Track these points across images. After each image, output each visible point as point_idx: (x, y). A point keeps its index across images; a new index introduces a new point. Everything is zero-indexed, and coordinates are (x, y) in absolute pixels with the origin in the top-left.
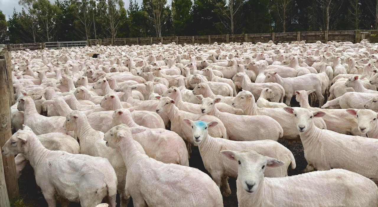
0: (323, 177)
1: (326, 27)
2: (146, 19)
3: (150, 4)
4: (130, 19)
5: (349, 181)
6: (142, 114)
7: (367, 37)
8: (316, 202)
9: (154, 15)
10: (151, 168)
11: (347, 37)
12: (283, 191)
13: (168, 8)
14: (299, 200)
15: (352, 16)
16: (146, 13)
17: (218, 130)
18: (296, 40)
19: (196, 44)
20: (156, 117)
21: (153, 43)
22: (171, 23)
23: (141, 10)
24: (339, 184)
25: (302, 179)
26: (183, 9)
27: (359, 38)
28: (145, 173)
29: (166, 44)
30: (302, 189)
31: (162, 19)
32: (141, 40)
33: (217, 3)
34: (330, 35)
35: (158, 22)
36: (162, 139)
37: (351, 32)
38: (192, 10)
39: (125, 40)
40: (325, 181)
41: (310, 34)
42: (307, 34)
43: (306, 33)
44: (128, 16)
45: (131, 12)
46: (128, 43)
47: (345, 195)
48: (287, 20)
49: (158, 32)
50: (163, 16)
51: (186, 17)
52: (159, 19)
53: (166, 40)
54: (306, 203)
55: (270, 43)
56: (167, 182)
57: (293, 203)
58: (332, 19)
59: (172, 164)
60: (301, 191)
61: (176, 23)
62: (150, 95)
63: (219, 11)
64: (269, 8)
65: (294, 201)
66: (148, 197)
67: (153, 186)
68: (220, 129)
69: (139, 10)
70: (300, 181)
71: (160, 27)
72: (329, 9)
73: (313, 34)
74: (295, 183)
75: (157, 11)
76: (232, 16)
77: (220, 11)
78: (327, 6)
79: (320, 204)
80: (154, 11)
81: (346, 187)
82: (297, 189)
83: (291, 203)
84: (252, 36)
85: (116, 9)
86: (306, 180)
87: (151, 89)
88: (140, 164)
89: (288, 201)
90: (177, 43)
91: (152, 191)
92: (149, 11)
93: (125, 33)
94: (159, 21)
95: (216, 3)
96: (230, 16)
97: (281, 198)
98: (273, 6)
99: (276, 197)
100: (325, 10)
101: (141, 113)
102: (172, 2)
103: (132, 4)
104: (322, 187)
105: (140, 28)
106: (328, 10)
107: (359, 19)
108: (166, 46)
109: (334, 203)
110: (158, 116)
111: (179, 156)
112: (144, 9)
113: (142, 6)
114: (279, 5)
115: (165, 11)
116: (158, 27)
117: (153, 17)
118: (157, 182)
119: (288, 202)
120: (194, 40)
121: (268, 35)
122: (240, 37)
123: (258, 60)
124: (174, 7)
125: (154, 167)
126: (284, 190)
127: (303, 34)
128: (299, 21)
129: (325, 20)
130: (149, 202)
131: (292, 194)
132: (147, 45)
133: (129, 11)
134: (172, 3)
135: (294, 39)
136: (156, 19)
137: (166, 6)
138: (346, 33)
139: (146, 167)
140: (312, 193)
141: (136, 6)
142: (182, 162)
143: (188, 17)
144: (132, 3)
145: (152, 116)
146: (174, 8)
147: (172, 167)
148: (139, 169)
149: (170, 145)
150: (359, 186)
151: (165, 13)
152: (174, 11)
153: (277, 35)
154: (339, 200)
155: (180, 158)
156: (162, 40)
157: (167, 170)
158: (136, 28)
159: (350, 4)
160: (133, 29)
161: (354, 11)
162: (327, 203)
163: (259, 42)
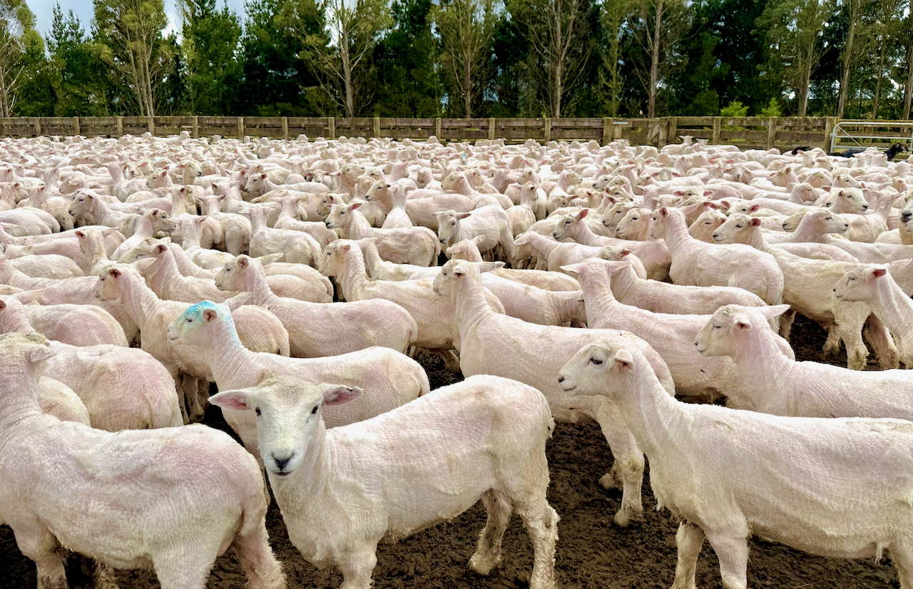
0: (451, 399)
1: (554, 110)
2: (108, 65)
3: (116, 25)
4: (55, 64)
5: (497, 397)
6: (56, 312)
7: (625, 133)
8: (440, 454)
9: (131, 56)
10: (64, 454)
11: (587, 133)
12: (374, 446)
13: (172, 41)
14: (407, 458)
15: (606, 88)
16: (106, 51)
17: (267, 337)
18: (486, 136)
19: (248, 137)
20: (99, 317)
21: (124, 133)
22: (183, 81)
23: (89, 40)
24: (479, 407)
25: (412, 412)
26: (216, 44)
27: (610, 134)
28: (48, 468)
29: (164, 136)
30: (413, 433)
31: (155, 69)
32: (88, 122)
33: (307, 36)
34: (556, 127)
35: (143, 77)
36: (102, 367)
37: (594, 122)
38: (240, 49)
39: (37, 122)
40: (456, 407)
41: (515, 124)
42: (509, 124)
43: (508, 121)
44: (48, 55)
45: (59, 44)
46: (47, 131)
47: (490, 426)
48: (474, 90)
49: (143, 103)
50: (158, 60)
51: (224, 67)
52: (145, 68)
53: (162, 125)
54: (422, 460)
55: (433, 141)
56: (118, 477)
57: (395, 467)
58: (566, 92)
59: (126, 433)
60: (411, 439)
61: (197, 83)
62: (95, 264)
63: (313, 58)
64: (434, 59)
65: (397, 462)
66: (62, 526)
67: (77, 496)
68: (271, 335)
69: (83, 39)
70: (407, 417)
71: (150, 90)
72: (562, 70)
73: (522, 124)
74: (398, 425)
75: (140, 46)
76: (348, 72)
77: (315, 57)
78: (557, 64)
79: (447, 456)
80: (131, 45)
81: (492, 409)
82: (404, 436)
83: (392, 466)
84: (391, 122)
85: (11, 32)
86: (420, 412)
87: (97, 249)
88: (32, 447)
89: (386, 463)
90: (196, 133)
91: (72, 509)
92: (116, 45)
93: (43, 104)
94: (145, 75)
95: (304, 36)
96: (342, 72)
97: (371, 462)
98: (443, 57)
99: (360, 462)
100: (554, 72)
101: (53, 310)
102: (184, 25)
103: (63, 21)
104: (450, 420)
105: (90, 90)
106: (558, 72)
107: (620, 95)
108: (160, 142)
109: (471, 445)
110: (103, 315)
111: (150, 405)
112: (98, 37)
113: (95, 29)
114: (457, 54)
115: (163, 48)
116: (145, 90)
117: (128, 61)
118: (88, 484)
119: (387, 466)
120: (242, 127)
121: (427, 123)
122: (363, 124)
123: (396, 179)
124: (188, 38)
125: (73, 449)
126: (377, 445)
127: (500, 124)
128: (501, 94)
129: (552, 96)
130: (65, 538)
131: (392, 447)
132: (109, 137)
133: (54, 41)
134: (185, 27)
135: (483, 135)
136: (136, 67)
137: (165, 34)
138: (586, 124)
139: (50, 453)
140: (432, 436)
141: (75, 27)
142: (156, 422)
143: (231, 66)
144: (59, 18)
145: (86, 315)
146: (190, 40)
147: (127, 439)
148: (30, 459)
149: (123, 382)
150: (513, 403)
151: (162, 53)
152: (190, 47)
153: (447, 125)
154: (480, 438)
155: (151, 410)
156: (152, 125)
157: (114, 449)
158: (76, 91)
159: (603, 61)
160: (68, 94)
161: (609, 78)
162: (460, 449)
163: (408, 140)
